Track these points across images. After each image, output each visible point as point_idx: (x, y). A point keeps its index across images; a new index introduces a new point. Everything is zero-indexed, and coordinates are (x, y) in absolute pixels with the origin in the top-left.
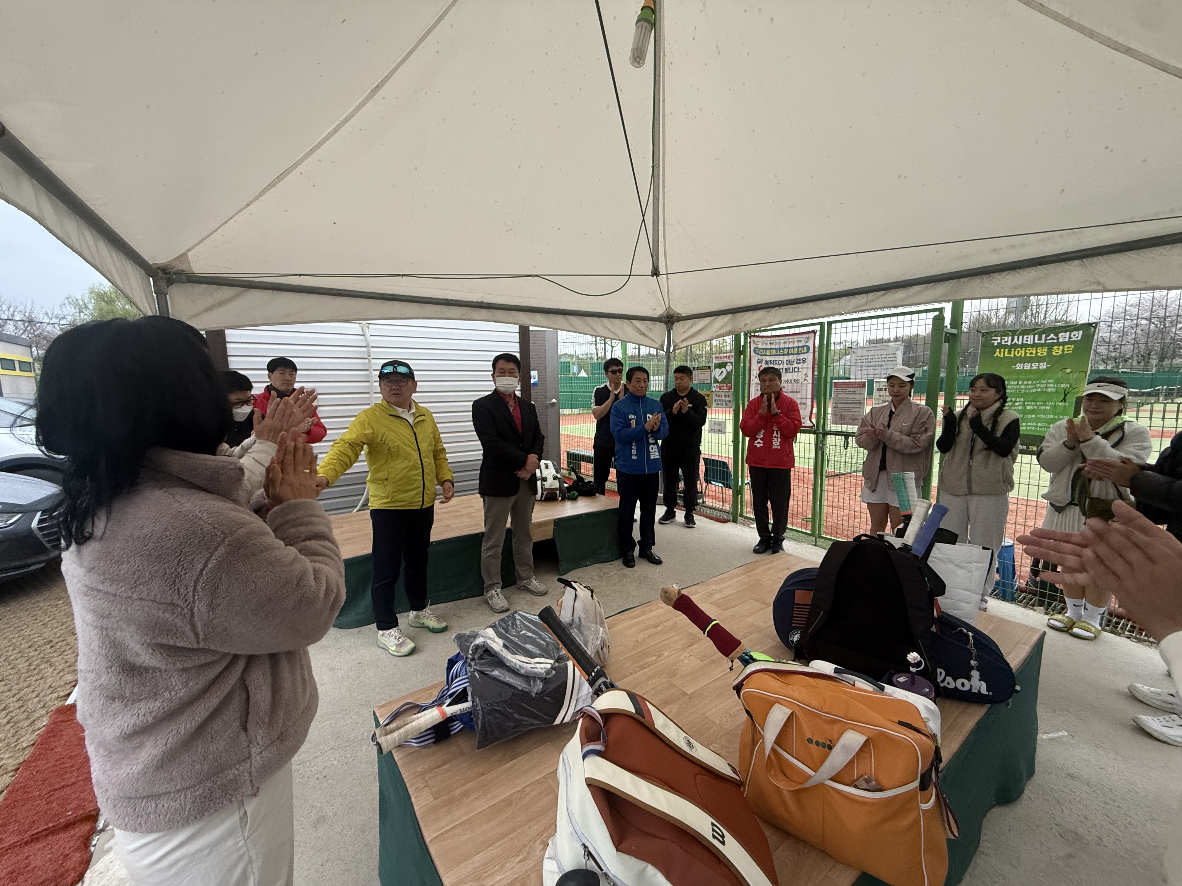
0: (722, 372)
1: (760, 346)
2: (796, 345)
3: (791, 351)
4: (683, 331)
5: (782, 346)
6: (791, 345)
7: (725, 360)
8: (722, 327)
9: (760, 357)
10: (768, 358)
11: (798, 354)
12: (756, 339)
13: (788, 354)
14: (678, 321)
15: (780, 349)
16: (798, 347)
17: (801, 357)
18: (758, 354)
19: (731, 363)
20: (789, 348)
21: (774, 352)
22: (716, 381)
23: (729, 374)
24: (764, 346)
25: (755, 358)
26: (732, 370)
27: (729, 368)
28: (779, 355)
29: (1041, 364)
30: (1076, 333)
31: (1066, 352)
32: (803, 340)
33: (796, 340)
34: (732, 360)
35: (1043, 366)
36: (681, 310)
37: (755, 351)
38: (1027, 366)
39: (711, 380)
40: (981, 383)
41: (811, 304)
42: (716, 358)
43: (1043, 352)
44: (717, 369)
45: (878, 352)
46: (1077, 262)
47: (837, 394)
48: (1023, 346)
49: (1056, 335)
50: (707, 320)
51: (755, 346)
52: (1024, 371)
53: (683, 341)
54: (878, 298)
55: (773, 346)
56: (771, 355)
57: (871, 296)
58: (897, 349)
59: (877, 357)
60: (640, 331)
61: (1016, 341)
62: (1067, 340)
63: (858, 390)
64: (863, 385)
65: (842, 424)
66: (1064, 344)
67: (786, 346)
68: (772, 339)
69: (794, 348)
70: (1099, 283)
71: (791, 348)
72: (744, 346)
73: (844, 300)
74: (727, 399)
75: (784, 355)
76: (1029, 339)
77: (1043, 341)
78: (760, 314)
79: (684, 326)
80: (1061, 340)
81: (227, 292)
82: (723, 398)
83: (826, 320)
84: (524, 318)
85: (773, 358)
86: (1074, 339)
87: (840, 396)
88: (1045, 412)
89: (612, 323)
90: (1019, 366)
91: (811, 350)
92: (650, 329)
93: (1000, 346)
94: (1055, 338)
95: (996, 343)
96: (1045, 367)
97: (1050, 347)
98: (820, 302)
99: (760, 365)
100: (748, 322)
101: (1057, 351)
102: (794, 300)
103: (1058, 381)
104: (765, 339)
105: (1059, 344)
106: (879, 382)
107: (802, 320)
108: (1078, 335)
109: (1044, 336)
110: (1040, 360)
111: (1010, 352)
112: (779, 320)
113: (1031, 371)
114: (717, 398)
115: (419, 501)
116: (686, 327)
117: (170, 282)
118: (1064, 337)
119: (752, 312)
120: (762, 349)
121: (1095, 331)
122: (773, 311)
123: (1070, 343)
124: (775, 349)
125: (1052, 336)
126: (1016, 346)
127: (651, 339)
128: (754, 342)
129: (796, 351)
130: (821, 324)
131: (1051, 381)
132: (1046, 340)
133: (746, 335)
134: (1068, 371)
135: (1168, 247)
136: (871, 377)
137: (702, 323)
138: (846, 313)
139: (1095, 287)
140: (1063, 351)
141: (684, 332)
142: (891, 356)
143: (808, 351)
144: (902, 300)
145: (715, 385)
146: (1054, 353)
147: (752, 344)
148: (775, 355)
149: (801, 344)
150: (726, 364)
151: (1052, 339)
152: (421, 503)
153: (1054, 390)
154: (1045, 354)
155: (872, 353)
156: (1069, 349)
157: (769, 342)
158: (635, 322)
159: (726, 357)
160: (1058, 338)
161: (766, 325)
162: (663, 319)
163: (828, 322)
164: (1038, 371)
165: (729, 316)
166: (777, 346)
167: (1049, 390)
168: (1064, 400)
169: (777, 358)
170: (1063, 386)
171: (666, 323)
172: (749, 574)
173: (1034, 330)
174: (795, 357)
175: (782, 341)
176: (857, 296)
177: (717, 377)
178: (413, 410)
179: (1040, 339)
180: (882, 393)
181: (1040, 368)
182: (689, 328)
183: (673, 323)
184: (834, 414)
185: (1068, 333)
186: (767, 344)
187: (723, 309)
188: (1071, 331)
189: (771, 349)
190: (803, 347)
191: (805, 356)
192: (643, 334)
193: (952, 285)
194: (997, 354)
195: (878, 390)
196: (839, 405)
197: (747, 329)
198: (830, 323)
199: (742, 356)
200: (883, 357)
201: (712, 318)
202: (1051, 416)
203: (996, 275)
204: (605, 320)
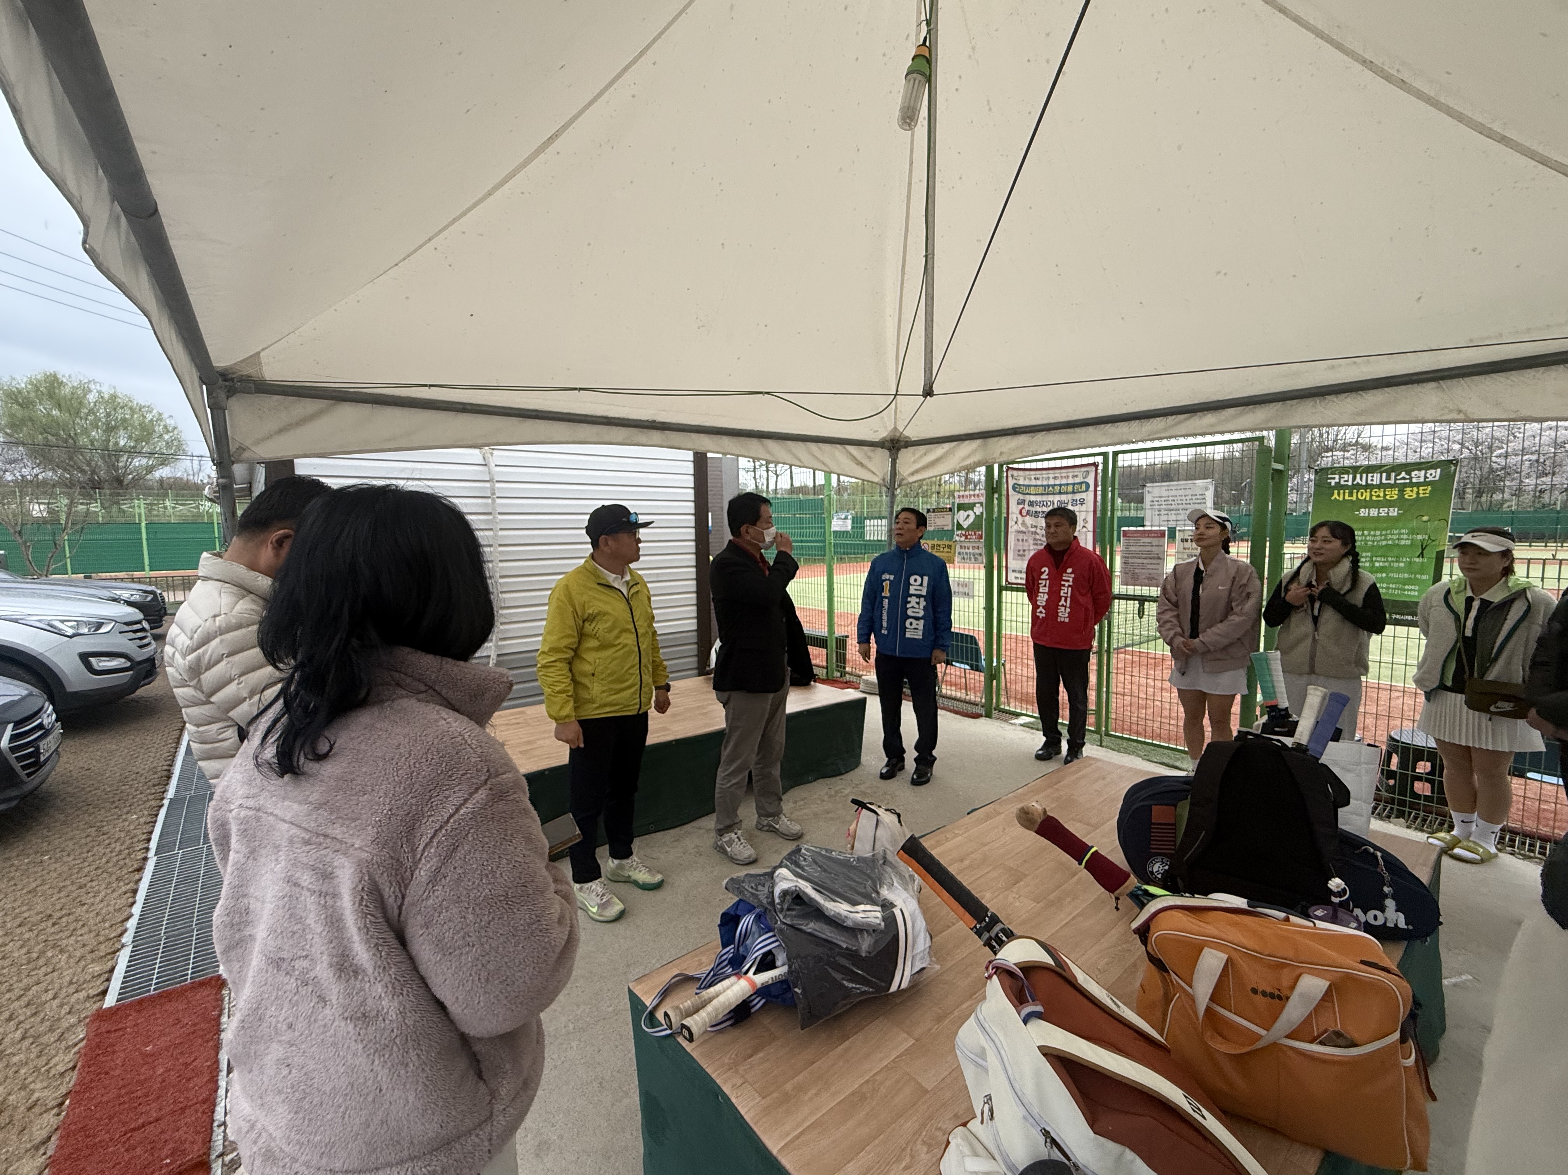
0: (968, 516)
1: (1021, 482)
2: (1071, 481)
3: (1064, 488)
4: (912, 459)
5: (1052, 482)
6: (1064, 481)
7: (972, 500)
8: (968, 456)
9: (1021, 497)
10: (1033, 498)
11: (1073, 492)
12: (1015, 473)
13: (1060, 493)
14: (906, 447)
15: (1049, 486)
16: (1074, 484)
17: (1078, 497)
18: (1019, 492)
19: (982, 504)
20: (1061, 485)
21: (1041, 490)
22: (959, 527)
23: (978, 518)
24: (1027, 482)
25: (1014, 497)
26: (982, 513)
27: (978, 510)
28: (1048, 494)
29: (1391, 509)
30: (1433, 471)
31: (1421, 495)
32: (1080, 475)
33: (1071, 475)
34: (983, 499)
35: (1394, 512)
36: (912, 433)
37: (1014, 489)
38: (1374, 512)
39: (953, 526)
40: (1324, 532)
41: (1090, 429)
42: (959, 497)
43: (1393, 494)
44: (962, 512)
45: (1182, 492)
46: (1433, 385)
47: (1128, 545)
48: (1368, 486)
49: (1409, 473)
50: (947, 446)
51: (1014, 481)
52: (1368, 518)
53: (912, 474)
54: (1179, 423)
55: (1039, 483)
56: (1036, 494)
57: (1171, 419)
58: (1207, 489)
59: (1179, 498)
60: (856, 459)
61: (1358, 480)
62: (1422, 480)
63: (1155, 541)
64: (1162, 534)
65: (1134, 585)
66: (1418, 485)
67: (1058, 482)
68: (1038, 472)
69: (1067, 484)
70: (1460, 411)
71: (1064, 485)
72: (999, 482)
73: (1135, 424)
74: (977, 551)
75: (1054, 494)
76: (1375, 478)
77: (1392, 481)
78: (1022, 439)
79: (914, 454)
80: (1414, 480)
81: (310, 406)
82: (971, 550)
83: (1110, 449)
84: (704, 442)
85: (1039, 498)
86: (1430, 479)
87: (1132, 548)
88: (1398, 570)
89: (820, 448)
90: (1363, 512)
91: (1092, 488)
92: (870, 458)
93: (1339, 486)
94: (1408, 477)
95: (1333, 483)
96: (1396, 514)
97: (1402, 488)
98: (1103, 426)
99: (1021, 506)
100: (1004, 450)
101: (1410, 494)
102: (1069, 422)
103: (1412, 532)
104: (1027, 473)
105: (1412, 485)
106: (1184, 531)
107: (1078, 449)
108: (1435, 474)
109: (1393, 474)
110: (1389, 504)
111: (1351, 495)
112: (1047, 448)
113: (1378, 518)
114: (963, 550)
115: (636, 704)
116: (917, 456)
117: (231, 392)
118: (1418, 476)
119: (1009, 437)
120: (1024, 485)
121: (1455, 470)
122: (1040, 436)
123: (1425, 483)
124: (1042, 486)
125: (1403, 474)
126: (1358, 487)
127: (869, 470)
128: (1012, 476)
129: (1070, 489)
130: (1105, 455)
131: (1404, 531)
132: (1396, 479)
133: (1001, 466)
134: (1425, 518)
135: (1542, 369)
136: (1172, 524)
137: (940, 450)
138: (1137, 442)
139: (1455, 416)
140: (1418, 493)
141: (914, 462)
142: (1198, 497)
143: (1087, 490)
144: (1212, 426)
145: (959, 532)
146: (1406, 496)
147: (1010, 479)
148: (1042, 494)
149: (1077, 480)
150: (974, 504)
151: (1404, 478)
152: (638, 706)
153: (1408, 542)
154: (1396, 497)
155: (1173, 493)
156: (1425, 492)
157: (1033, 477)
158: (850, 448)
159: (974, 495)
160: (1411, 478)
161: (1030, 454)
162: (886, 444)
163: (1114, 452)
164: (1388, 518)
165: (978, 442)
166: (1045, 483)
167: (1403, 542)
168: (1422, 555)
169: (1045, 498)
170: (1420, 537)
171: (889, 449)
172: (1056, 787)
173: (1381, 466)
174: (1070, 497)
175: (1051, 476)
176: (1152, 420)
177: (961, 523)
178: (628, 578)
179: (1388, 478)
180: (1188, 545)
181: (1390, 514)
182: (921, 457)
183: (898, 449)
184: (1124, 572)
185: (1423, 472)
186: (1030, 479)
187: (970, 431)
188: (1427, 469)
189: (1036, 486)
190: (1081, 483)
191: (1083, 495)
192: (860, 464)
193: (1276, 408)
194: (1336, 496)
195: (1182, 541)
196: (1131, 561)
197: (1004, 459)
198: (1116, 454)
199: (996, 496)
200: (1188, 498)
201: (955, 443)
202: (1406, 576)
203: (1333, 398)
204: (812, 446)
